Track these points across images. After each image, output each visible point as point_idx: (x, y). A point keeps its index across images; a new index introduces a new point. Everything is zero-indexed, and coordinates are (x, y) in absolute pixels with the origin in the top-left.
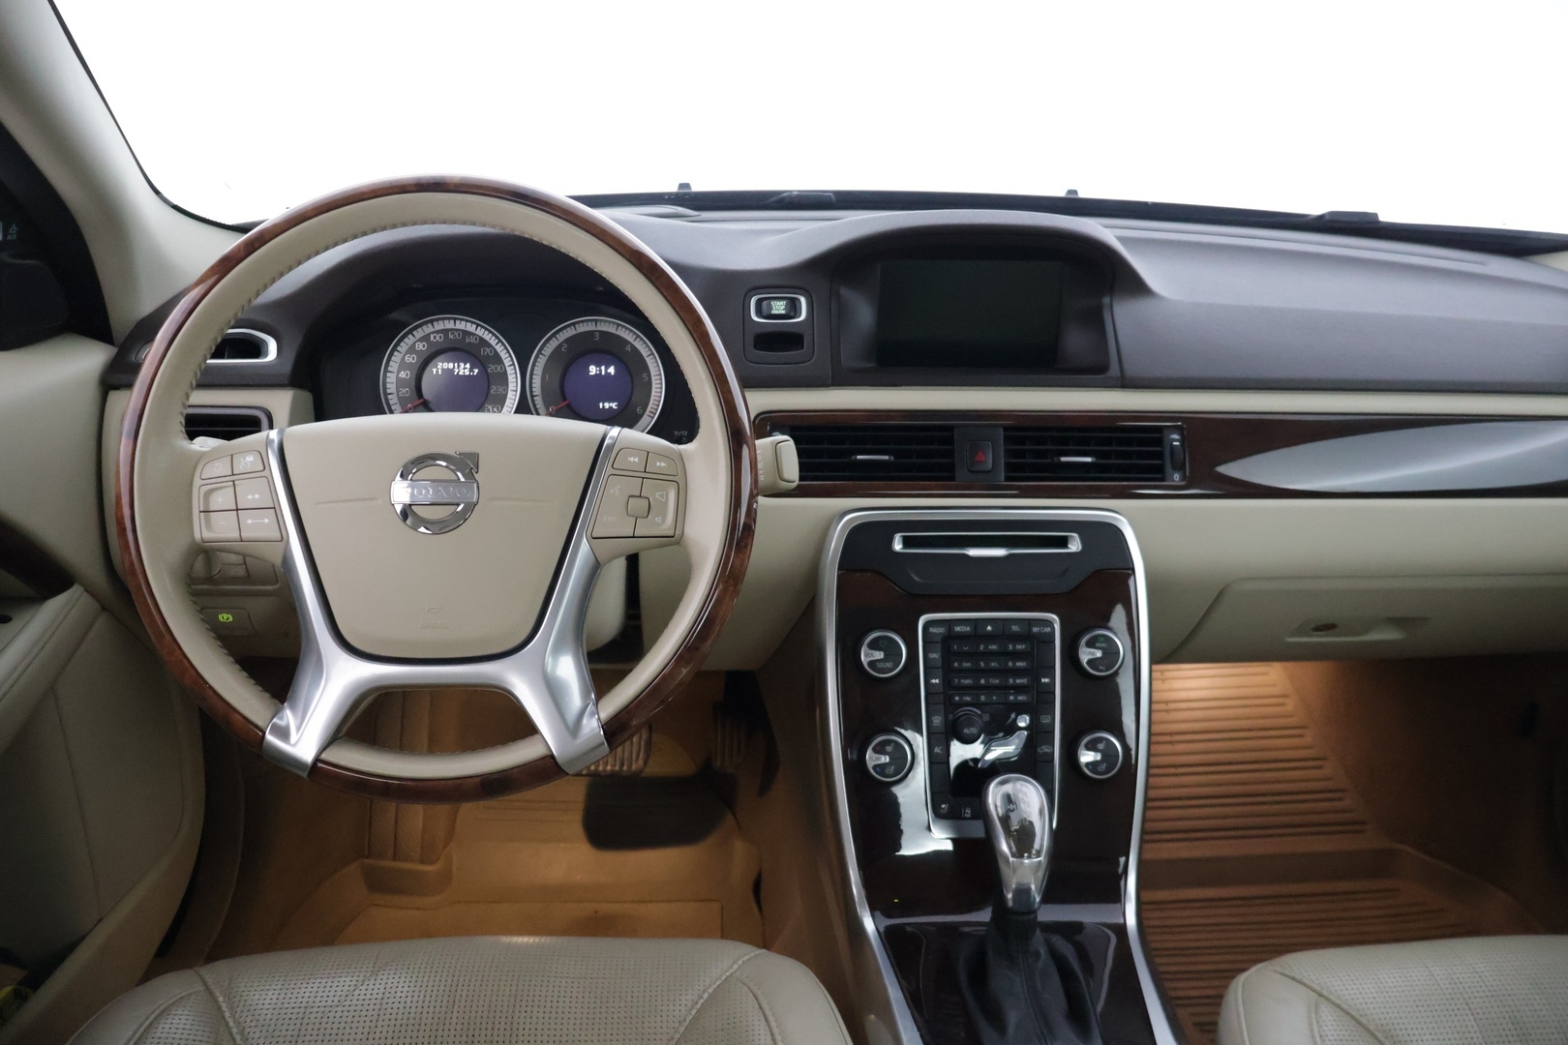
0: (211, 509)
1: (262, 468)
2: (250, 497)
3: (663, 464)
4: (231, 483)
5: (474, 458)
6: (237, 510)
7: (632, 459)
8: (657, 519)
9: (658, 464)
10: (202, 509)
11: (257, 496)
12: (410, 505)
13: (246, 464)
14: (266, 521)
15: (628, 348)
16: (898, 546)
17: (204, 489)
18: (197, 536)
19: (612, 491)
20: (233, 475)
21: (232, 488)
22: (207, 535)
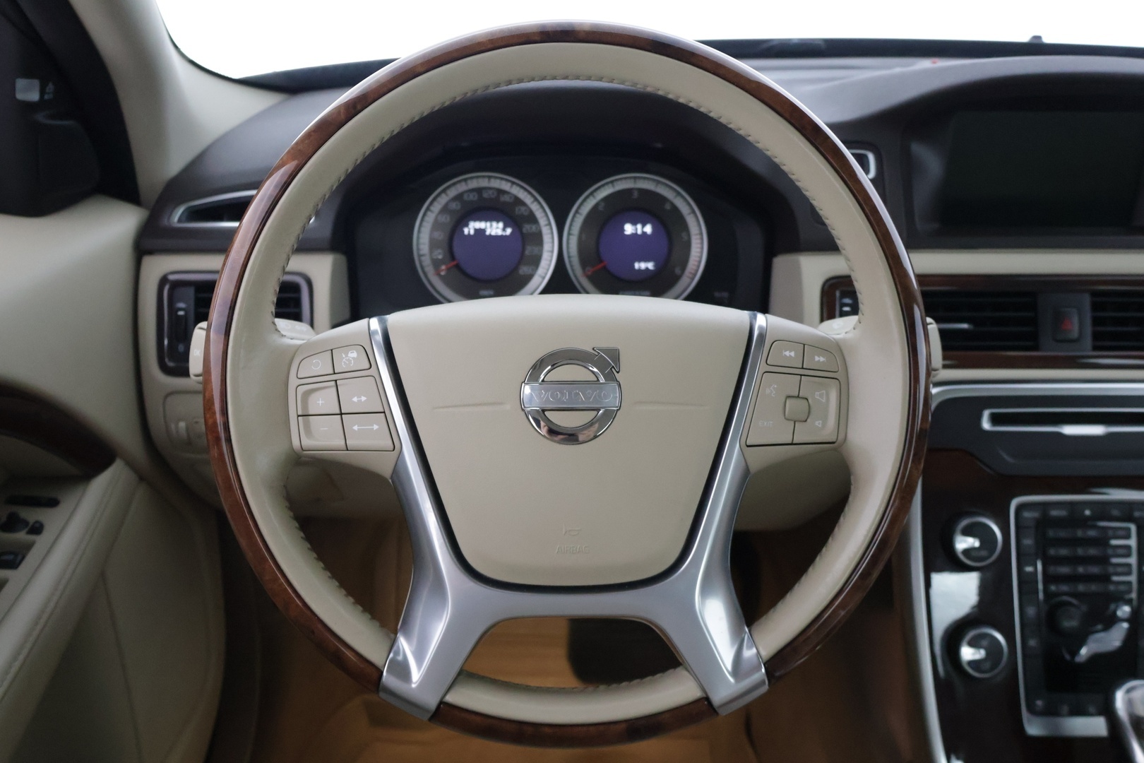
0: (311, 413)
1: (368, 366)
2: (355, 399)
3: (822, 359)
4: (333, 383)
5: (615, 355)
6: (341, 414)
7: (787, 353)
8: (817, 423)
9: (817, 358)
10: (300, 413)
11: (363, 399)
12: (543, 411)
13: (349, 360)
14: (375, 427)
15: (668, 207)
16: (986, 425)
17: (302, 389)
18: (296, 443)
19: (768, 391)
20: (335, 373)
21: (334, 389)
22: (307, 442)
